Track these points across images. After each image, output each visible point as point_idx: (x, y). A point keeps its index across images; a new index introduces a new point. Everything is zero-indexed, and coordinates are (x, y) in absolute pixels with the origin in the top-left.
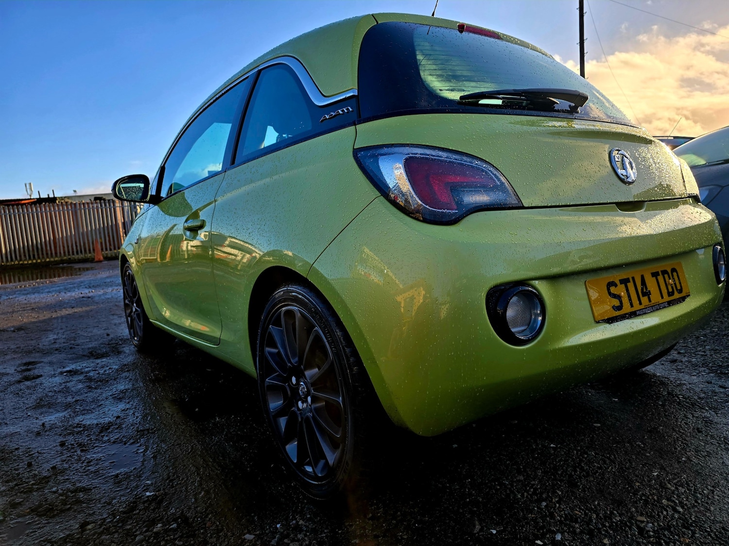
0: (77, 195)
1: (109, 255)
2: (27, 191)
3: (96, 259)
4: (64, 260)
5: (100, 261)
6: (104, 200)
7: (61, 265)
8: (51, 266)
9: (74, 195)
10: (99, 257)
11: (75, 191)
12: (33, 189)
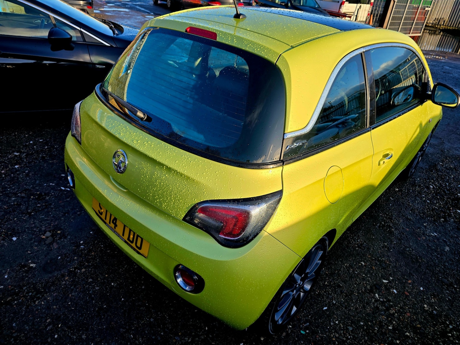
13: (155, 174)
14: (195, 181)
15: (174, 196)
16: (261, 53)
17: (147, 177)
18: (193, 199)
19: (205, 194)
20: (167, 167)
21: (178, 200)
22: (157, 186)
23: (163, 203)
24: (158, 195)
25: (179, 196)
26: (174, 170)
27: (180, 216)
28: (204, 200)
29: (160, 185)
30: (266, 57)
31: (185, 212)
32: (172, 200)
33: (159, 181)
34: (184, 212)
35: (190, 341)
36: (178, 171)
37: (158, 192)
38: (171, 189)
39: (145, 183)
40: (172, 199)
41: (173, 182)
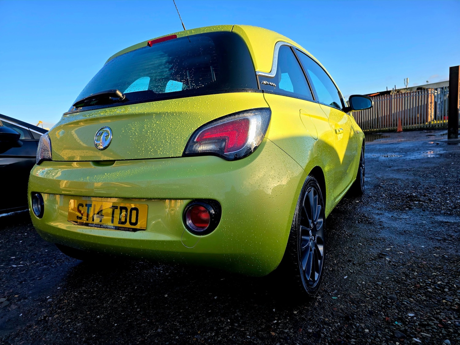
0: (428, 84)
1: (408, 128)
2: (405, 83)
3: (398, 131)
4: (381, 130)
5: (400, 132)
6: (424, 89)
7: (378, 133)
8: (373, 134)
9: (427, 84)
10: (400, 129)
11: (427, 82)
12: (408, 82)
13: (145, 127)
14: (188, 113)
15: (168, 137)
16: (218, 29)
17: (137, 134)
18: (190, 130)
19: (200, 120)
20: (156, 114)
21: (175, 138)
22: (149, 136)
23: (158, 150)
24: (151, 145)
25: (174, 134)
26: (164, 114)
27: (179, 153)
28: (201, 125)
29: (152, 135)
30: (223, 30)
31: (184, 145)
32: (168, 142)
33: (150, 131)
34: (183, 147)
35: (214, 334)
36: (169, 112)
37: (151, 141)
38: (164, 131)
39: (135, 141)
40: (167, 140)
41: (165, 125)
